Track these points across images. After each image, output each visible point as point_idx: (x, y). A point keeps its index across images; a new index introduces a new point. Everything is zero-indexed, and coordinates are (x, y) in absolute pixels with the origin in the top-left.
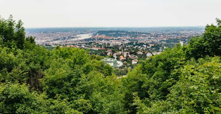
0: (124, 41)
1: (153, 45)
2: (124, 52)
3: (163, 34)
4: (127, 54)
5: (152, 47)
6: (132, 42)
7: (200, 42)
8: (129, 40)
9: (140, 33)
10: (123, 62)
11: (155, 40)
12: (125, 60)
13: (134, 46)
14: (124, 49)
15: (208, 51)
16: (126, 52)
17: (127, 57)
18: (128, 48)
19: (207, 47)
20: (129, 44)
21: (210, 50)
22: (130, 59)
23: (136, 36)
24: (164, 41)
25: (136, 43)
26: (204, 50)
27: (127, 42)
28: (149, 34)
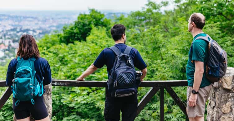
0: (5, 26)
1: (41, 31)
2: (5, 39)
3: (52, 19)
4: (10, 42)
5: (40, 33)
6: (15, 27)
7: (72, 29)
8: (12, 25)
9: (25, 18)
10: (4, 51)
11: (43, 26)
12: (7, 50)
13: (18, 32)
14: (5, 36)
15: (78, 37)
16: (8, 40)
17: (10, 45)
18: (10, 35)
19: (77, 33)
20: (12, 30)
21: (80, 36)
22: (13, 48)
23: (20, 21)
24: (53, 26)
25: (21, 29)
26: (75, 36)
27: (9, 28)
28: (36, 18)
